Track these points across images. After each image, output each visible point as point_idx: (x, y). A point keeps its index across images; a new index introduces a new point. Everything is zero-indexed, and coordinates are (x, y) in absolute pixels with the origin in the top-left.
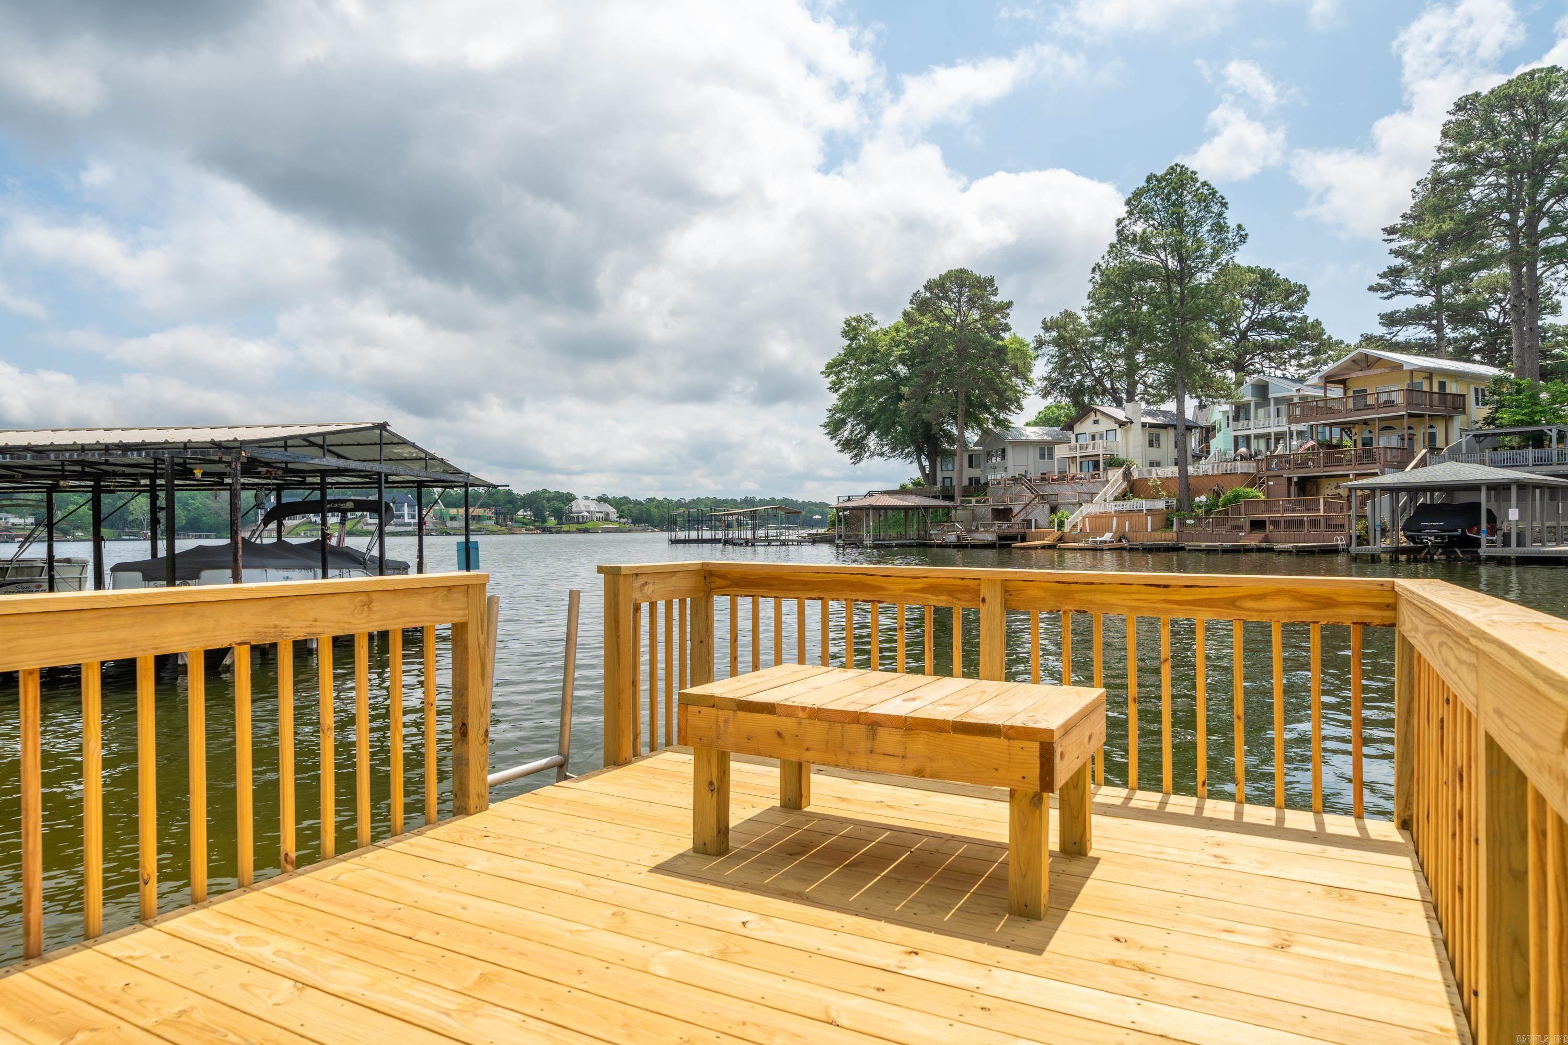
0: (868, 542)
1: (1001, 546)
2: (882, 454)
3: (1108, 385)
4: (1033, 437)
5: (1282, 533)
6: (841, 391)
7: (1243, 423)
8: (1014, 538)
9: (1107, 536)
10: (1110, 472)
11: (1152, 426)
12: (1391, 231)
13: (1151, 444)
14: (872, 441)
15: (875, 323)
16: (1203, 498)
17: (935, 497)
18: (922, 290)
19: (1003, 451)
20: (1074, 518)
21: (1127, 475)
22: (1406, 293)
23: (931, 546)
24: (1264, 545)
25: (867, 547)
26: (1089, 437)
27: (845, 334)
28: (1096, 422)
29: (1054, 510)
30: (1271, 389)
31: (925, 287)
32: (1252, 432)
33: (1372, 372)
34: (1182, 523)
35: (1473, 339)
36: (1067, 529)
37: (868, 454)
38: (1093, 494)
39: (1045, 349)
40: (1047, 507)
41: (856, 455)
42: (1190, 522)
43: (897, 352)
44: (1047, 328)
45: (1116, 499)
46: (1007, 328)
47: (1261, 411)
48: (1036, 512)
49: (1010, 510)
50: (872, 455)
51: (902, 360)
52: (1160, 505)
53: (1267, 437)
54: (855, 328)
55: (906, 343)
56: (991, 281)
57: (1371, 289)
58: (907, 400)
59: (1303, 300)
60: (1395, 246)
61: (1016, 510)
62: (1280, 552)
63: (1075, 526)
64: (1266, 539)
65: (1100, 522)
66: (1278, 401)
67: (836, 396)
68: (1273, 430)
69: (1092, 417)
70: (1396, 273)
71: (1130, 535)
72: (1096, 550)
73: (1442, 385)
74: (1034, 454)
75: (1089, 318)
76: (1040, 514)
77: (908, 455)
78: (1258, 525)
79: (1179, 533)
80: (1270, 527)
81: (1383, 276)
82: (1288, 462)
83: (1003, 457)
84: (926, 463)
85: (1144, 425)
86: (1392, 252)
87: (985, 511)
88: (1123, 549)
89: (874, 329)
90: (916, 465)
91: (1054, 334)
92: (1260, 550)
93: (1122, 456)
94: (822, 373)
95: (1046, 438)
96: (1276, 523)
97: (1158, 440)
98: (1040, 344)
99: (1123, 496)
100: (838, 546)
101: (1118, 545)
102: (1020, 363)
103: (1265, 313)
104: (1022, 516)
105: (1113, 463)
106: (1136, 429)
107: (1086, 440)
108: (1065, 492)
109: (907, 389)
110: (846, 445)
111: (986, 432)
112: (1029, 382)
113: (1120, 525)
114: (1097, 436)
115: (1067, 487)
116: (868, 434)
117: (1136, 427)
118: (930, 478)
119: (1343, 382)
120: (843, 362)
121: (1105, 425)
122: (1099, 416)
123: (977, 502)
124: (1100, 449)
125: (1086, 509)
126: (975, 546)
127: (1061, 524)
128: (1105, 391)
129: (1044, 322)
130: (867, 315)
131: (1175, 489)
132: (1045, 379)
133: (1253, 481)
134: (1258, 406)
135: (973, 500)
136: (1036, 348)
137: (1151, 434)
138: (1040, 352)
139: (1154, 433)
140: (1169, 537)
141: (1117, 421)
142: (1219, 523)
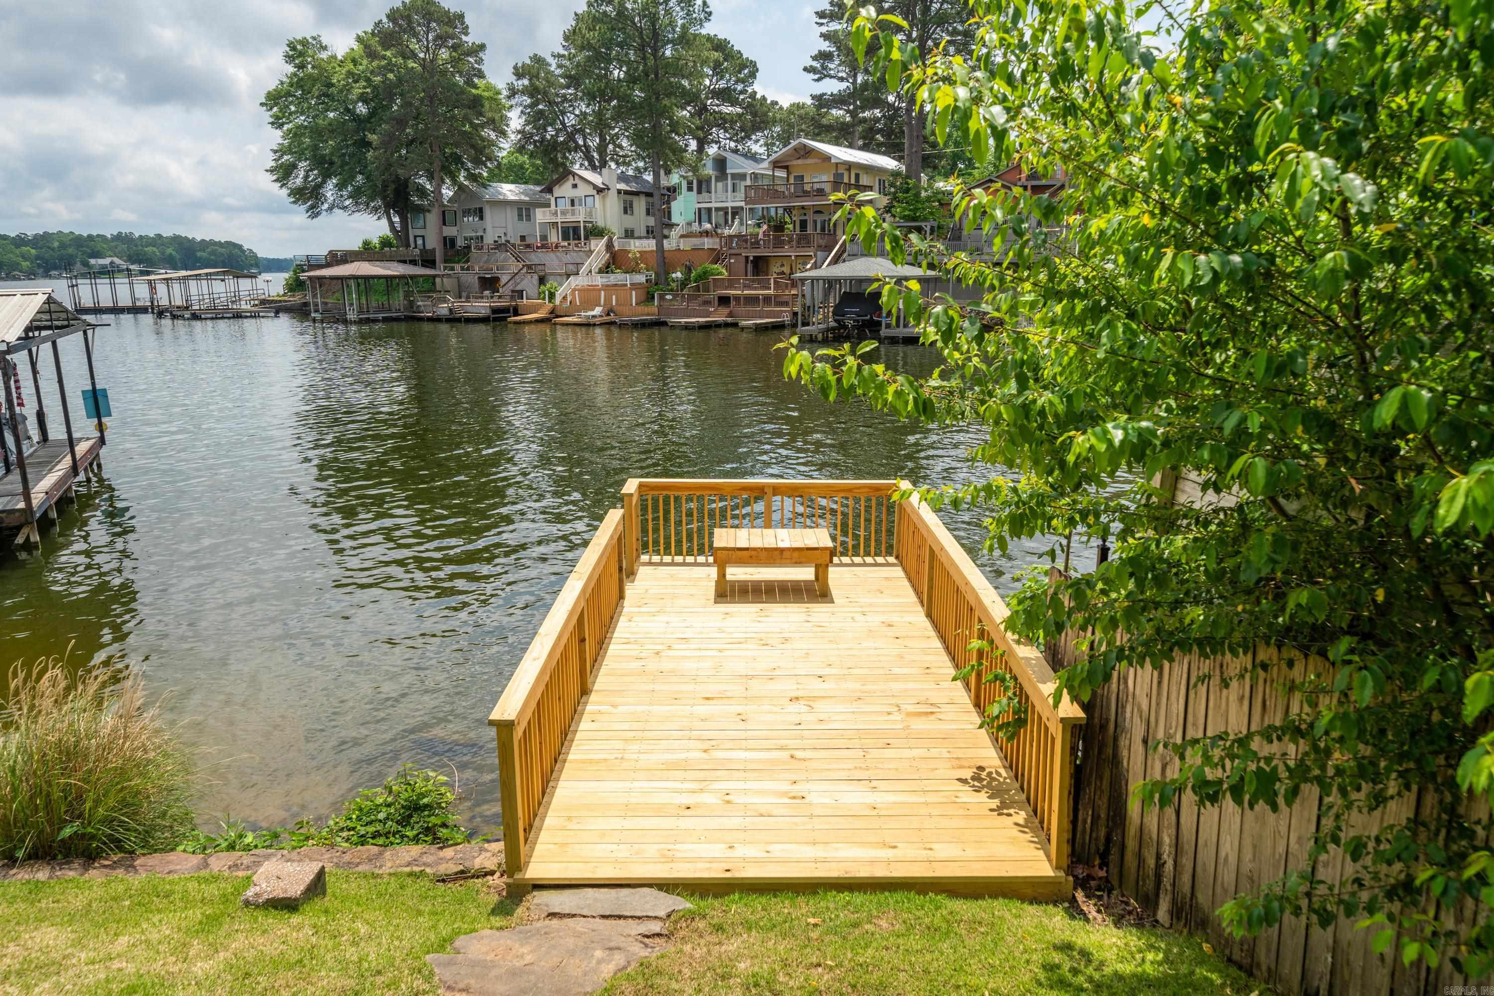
0: (352, 316)
1: (495, 319)
2: (344, 208)
3: (581, 142)
4: (511, 197)
5: (742, 309)
6: (286, 127)
7: (705, 195)
8: (505, 310)
9: (598, 311)
10: (593, 242)
11: (627, 193)
12: (821, 15)
13: (626, 212)
14: (330, 191)
15: (325, 48)
16: (679, 275)
17: (413, 262)
18: (385, 20)
19: (481, 210)
20: (564, 290)
21: (609, 246)
22: (831, 77)
23: (421, 319)
24: (729, 320)
25: (351, 322)
26: (568, 202)
27: (289, 59)
28: (575, 186)
29: (542, 281)
30: (728, 164)
31: (388, 16)
32: (713, 205)
33: (809, 161)
34: (662, 297)
35: (877, 120)
36: (558, 300)
37: (326, 206)
38: (579, 265)
39: (518, 99)
40: (536, 277)
41: (312, 207)
42: (669, 297)
43: (357, 91)
44: (519, 73)
45: (600, 271)
46: (481, 75)
47: (720, 185)
48: (525, 282)
49: (497, 279)
50: (331, 209)
51: (363, 98)
52: (641, 278)
53: (725, 210)
54: (301, 54)
55: (368, 80)
56: (461, 17)
57: (805, 69)
58: (375, 149)
59: (753, 75)
60: (824, 29)
61: (504, 279)
62: (743, 329)
63: (565, 298)
64: (730, 315)
65: (589, 296)
66: (734, 176)
67: (279, 133)
68: (730, 204)
69: (571, 181)
70: (824, 56)
71: (618, 309)
72: (588, 325)
73: (857, 176)
74: (511, 214)
75: (560, 66)
76: (529, 284)
77: (376, 210)
78: (724, 301)
79: (660, 307)
80: (733, 303)
81: (814, 58)
82: (746, 241)
83: (481, 218)
84: (396, 219)
85: (619, 192)
86: (822, 35)
87: (471, 279)
88: (612, 323)
89: (324, 55)
90: (384, 222)
91: (526, 82)
92: (727, 325)
93: (601, 224)
94: (262, 104)
95: (523, 197)
96: (737, 298)
97: (631, 207)
98: (513, 92)
99: (606, 269)
100: (314, 320)
101: (606, 319)
102: (497, 117)
103: (722, 84)
104: (510, 286)
105: (596, 232)
106: (612, 195)
107: (564, 205)
108: (552, 261)
109: (375, 137)
110: (299, 195)
111: (461, 188)
112: (503, 134)
113: (608, 299)
114: (576, 202)
115: (552, 255)
116: (324, 182)
117: (613, 194)
118: (402, 236)
119: (786, 168)
120: (288, 94)
121: (583, 190)
122: (577, 181)
123: (462, 269)
124: (580, 216)
125: (574, 282)
126: (469, 320)
127: (552, 296)
128: (577, 148)
129: (515, 67)
130: (314, 38)
131: (653, 262)
132: (519, 132)
133: (717, 257)
134: (718, 179)
135: (457, 267)
136: (509, 97)
137: (625, 202)
138: (513, 102)
139: (628, 200)
140: (650, 312)
141: (595, 187)
142: (691, 298)
